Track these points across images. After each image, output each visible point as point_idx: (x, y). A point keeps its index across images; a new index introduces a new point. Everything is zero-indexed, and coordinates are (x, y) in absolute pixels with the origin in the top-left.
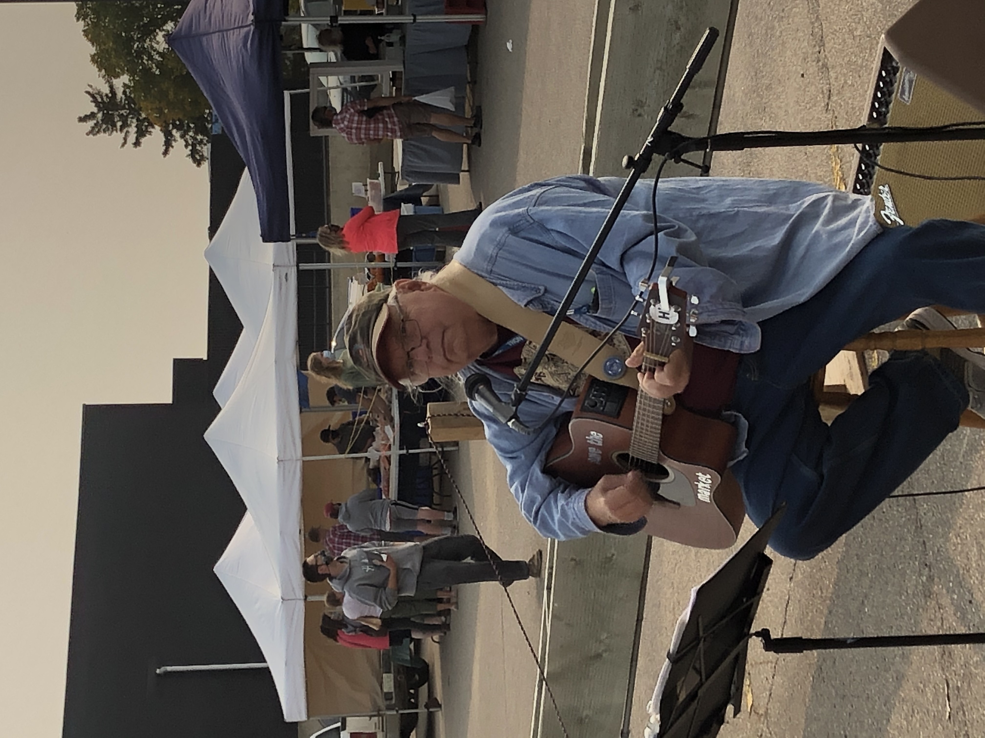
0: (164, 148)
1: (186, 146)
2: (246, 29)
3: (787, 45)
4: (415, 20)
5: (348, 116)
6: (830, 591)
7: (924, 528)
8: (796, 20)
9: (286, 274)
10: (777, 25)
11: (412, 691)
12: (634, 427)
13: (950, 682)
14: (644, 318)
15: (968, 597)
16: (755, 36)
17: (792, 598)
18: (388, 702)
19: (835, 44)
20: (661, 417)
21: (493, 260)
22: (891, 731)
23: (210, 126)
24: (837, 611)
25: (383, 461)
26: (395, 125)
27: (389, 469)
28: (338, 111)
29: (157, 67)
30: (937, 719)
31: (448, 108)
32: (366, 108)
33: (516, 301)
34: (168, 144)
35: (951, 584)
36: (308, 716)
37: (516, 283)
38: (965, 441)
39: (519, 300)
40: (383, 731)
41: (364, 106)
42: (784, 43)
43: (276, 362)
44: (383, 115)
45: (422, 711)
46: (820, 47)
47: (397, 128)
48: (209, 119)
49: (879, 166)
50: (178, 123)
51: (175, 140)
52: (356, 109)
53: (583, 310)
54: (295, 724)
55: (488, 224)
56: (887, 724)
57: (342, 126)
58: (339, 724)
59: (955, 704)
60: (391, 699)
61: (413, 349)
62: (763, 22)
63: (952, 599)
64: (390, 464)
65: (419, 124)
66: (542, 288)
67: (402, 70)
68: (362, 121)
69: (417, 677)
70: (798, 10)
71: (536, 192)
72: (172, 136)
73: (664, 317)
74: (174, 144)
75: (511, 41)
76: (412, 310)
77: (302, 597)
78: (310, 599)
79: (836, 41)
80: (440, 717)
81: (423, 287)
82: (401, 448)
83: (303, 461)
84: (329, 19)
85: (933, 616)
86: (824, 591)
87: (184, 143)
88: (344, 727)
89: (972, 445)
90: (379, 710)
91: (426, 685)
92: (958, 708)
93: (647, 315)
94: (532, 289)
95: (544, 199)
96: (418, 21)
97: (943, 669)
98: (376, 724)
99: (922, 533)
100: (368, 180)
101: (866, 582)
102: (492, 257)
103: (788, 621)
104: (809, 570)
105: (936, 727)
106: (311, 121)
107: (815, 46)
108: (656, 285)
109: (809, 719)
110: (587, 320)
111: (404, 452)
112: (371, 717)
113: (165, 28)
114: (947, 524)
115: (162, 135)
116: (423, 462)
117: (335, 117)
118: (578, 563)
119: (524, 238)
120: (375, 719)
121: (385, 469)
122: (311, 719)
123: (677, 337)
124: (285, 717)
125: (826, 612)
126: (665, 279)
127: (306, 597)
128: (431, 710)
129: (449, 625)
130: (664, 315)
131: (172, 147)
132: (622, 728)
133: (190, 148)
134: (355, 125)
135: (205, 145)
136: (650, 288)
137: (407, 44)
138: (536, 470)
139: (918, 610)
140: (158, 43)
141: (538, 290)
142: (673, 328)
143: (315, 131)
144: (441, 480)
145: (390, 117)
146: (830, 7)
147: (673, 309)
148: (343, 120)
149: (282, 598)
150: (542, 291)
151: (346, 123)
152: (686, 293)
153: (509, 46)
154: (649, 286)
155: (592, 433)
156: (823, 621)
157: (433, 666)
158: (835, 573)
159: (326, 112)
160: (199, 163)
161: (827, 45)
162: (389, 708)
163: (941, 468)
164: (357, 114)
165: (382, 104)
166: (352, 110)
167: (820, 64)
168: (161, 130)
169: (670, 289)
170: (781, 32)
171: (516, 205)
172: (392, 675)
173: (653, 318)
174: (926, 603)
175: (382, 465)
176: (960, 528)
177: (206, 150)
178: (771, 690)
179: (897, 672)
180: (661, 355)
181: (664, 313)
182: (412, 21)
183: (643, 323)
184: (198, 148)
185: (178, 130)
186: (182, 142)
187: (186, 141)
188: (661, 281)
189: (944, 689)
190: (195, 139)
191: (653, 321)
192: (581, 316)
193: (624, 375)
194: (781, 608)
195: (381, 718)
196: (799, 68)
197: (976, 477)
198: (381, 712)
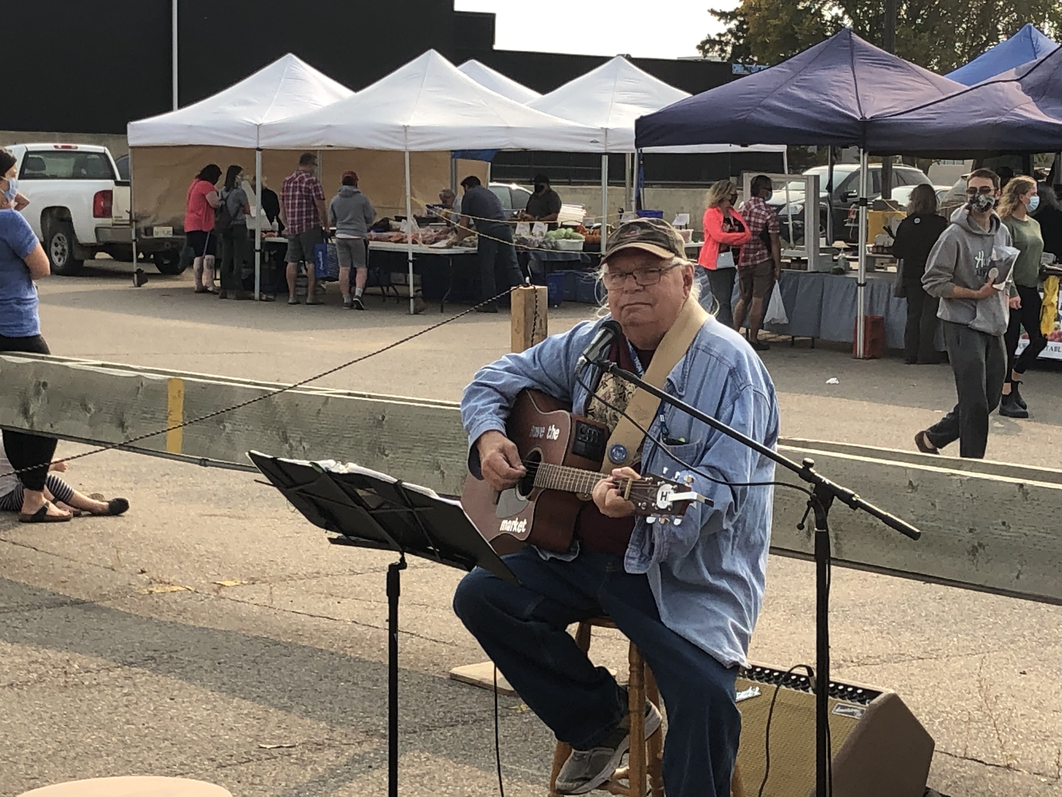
0: (719, 11)
1: (720, 35)
2: (857, 109)
3: (856, 636)
4: (860, 285)
5: (763, 213)
6: (352, 654)
7: (429, 732)
8: (881, 645)
9: (597, 142)
10: (875, 627)
11: (152, 256)
12: (565, 468)
13: (294, 749)
14: (661, 480)
15: (373, 765)
16: (862, 609)
17: (337, 623)
18: (143, 231)
19: (862, 675)
20: (575, 491)
21: (707, 350)
22: (235, 701)
23: (740, 61)
24: (335, 659)
25: (397, 236)
26: (752, 261)
27: (390, 241)
28: (767, 202)
29: (806, 8)
30: (257, 738)
31: (766, 317)
32: (770, 231)
33: (673, 370)
34: (723, 15)
35: (382, 752)
36: (132, 148)
37: (688, 370)
38: (514, 767)
39: (673, 373)
40: (113, 225)
41: (773, 230)
42: (857, 633)
43: (508, 128)
44: (763, 249)
45: (134, 267)
46: (857, 662)
47: (749, 263)
48: (747, 60)
49: (778, 689)
50: (745, 27)
51: (725, 23)
52: (770, 221)
53: (664, 428)
54: (125, 132)
55: (739, 349)
56: (241, 698)
57: (753, 206)
58: (119, 178)
59: (275, 753)
60: (146, 234)
61: (635, 278)
62: (876, 616)
63: (369, 753)
64: (396, 242)
65: (752, 285)
66: (683, 394)
67: (809, 270)
68: (757, 227)
69: (166, 262)
70: (890, 645)
71: (765, 392)
72: (731, 19)
73: (662, 496)
74: (723, 21)
75: (837, 382)
76: (669, 278)
77: (261, 146)
78: (258, 154)
79: (864, 676)
80: (128, 285)
81: (687, 288)
82: (414, 254)
83: (404, 152)
84: (865, 197)
85: (349, 737)
86: (351, 649)
87: (722, 32)
88: (118, 183)
89: (511, 772)
90: (136, 221)
91: (157, 271)
92: (272, 755)
93: (663, 482)
94: (683, 384)
95: (760, 399)
96: (859, 288)
97: (303, 743)
98: (121, 217)
99: (424, 730)
100: (691, 231)
101: (369, 684)
102: (710, 349)
103: (313, 619)
104: (368, 637)
105: (249, 736)
106: (756, 174)
107: (858, 658)
108: (689, 490)
109: (227, 633)
110: (656, 432)
111: (411, 258)
112: (130, 213)
113: (846, 16)
114: (436, 751)
115: (732, 9)
116: (396, 276)
117: (761, 199)
118: (380, 423)
119: (727, 380)
120: (127, 217)
121: (390, 237)
122: (130, 150)
123: (646, 507)
124: (132, 123)
125: (332, 650)
126: (695, 498)
127: (259, 149)
128: (135, 275)
129: (226, 298)
130: (664, 496)
131: (719, 20)
132: (210, 459)
133: (717, 38)
134: (753, 219)
135: (720, 55)
136: (687, 485)
137: (836, 276)
138: (525, 382)
139: (353, 725)
140: (830, 9)
141: (681, 389)
142: (653, 504)
143: (748, 178)
144: (377, 295)
145: (761, 256)
146: (894, 672)
147: (669, 504)
148: (759, 208)
149: (260, 125)
150: (680, 393)
151: (756, 210)
152: (683, 515)
153: (833, 380)
154: (688, 483)
155: (558, 430)
156: (323, 647)
157: (177, 280)
158: (370, 659)
159: (766, 190)
160: (701, 47)
161: (859, 668)
162: (138, 232)
163: (486, 747)
164: (764, 222)
165: (774, 248)
166: (768, 217)
167: (842, 662)
168: (737, 8)
169: (687, 502)
170: (867, 631)
171: (755, 374)
172: (170, 236)
173: (662, 487)
174: (361, 732)
175: (394, 234)
176: (435, 761)
177: (714, 56)
178: (243, 602)
179: (292, 707)
180: (630, 494)
181: (666, 496)
182: (859, 282)
183: (656, 479)
184: (717, 48)
185: (737, 27)
186: (723, 30)
187: (724, 35)
188: (693, 495)
189: (286, 743)
190: (727, 44)
191: (659, 487)
192: (659, 427)
193: (611, 461)
194: (325, 613)
195: (128, 223)
196: (836, 645)
197: (483, 775)
198: (134, 223)
